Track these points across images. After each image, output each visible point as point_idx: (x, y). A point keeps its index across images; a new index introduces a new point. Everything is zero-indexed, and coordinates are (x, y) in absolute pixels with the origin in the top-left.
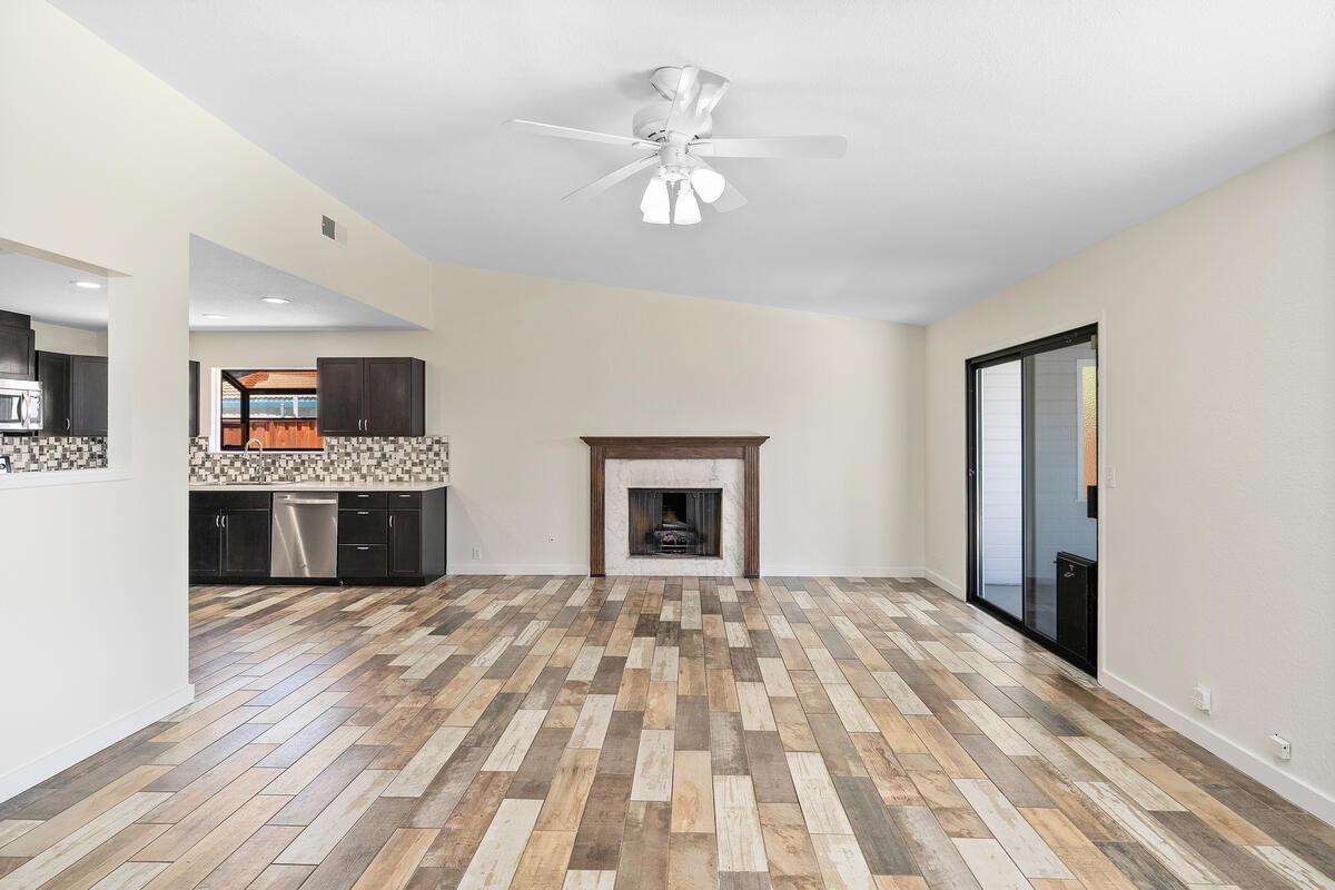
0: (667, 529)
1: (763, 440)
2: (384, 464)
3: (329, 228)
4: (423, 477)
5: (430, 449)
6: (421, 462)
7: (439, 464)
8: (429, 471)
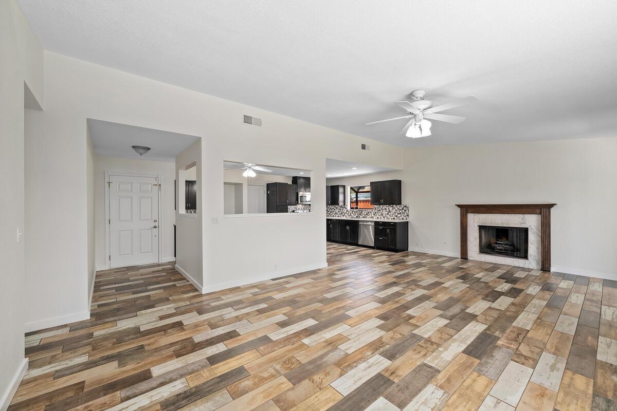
0: (498, 244)
1: (552, 205)
2: (390, 214)
3: (363, 147)
4: (401, 218)
5: (403, 209)
6: (400, 213)
7: (406, 214)
8: (403, 216)
